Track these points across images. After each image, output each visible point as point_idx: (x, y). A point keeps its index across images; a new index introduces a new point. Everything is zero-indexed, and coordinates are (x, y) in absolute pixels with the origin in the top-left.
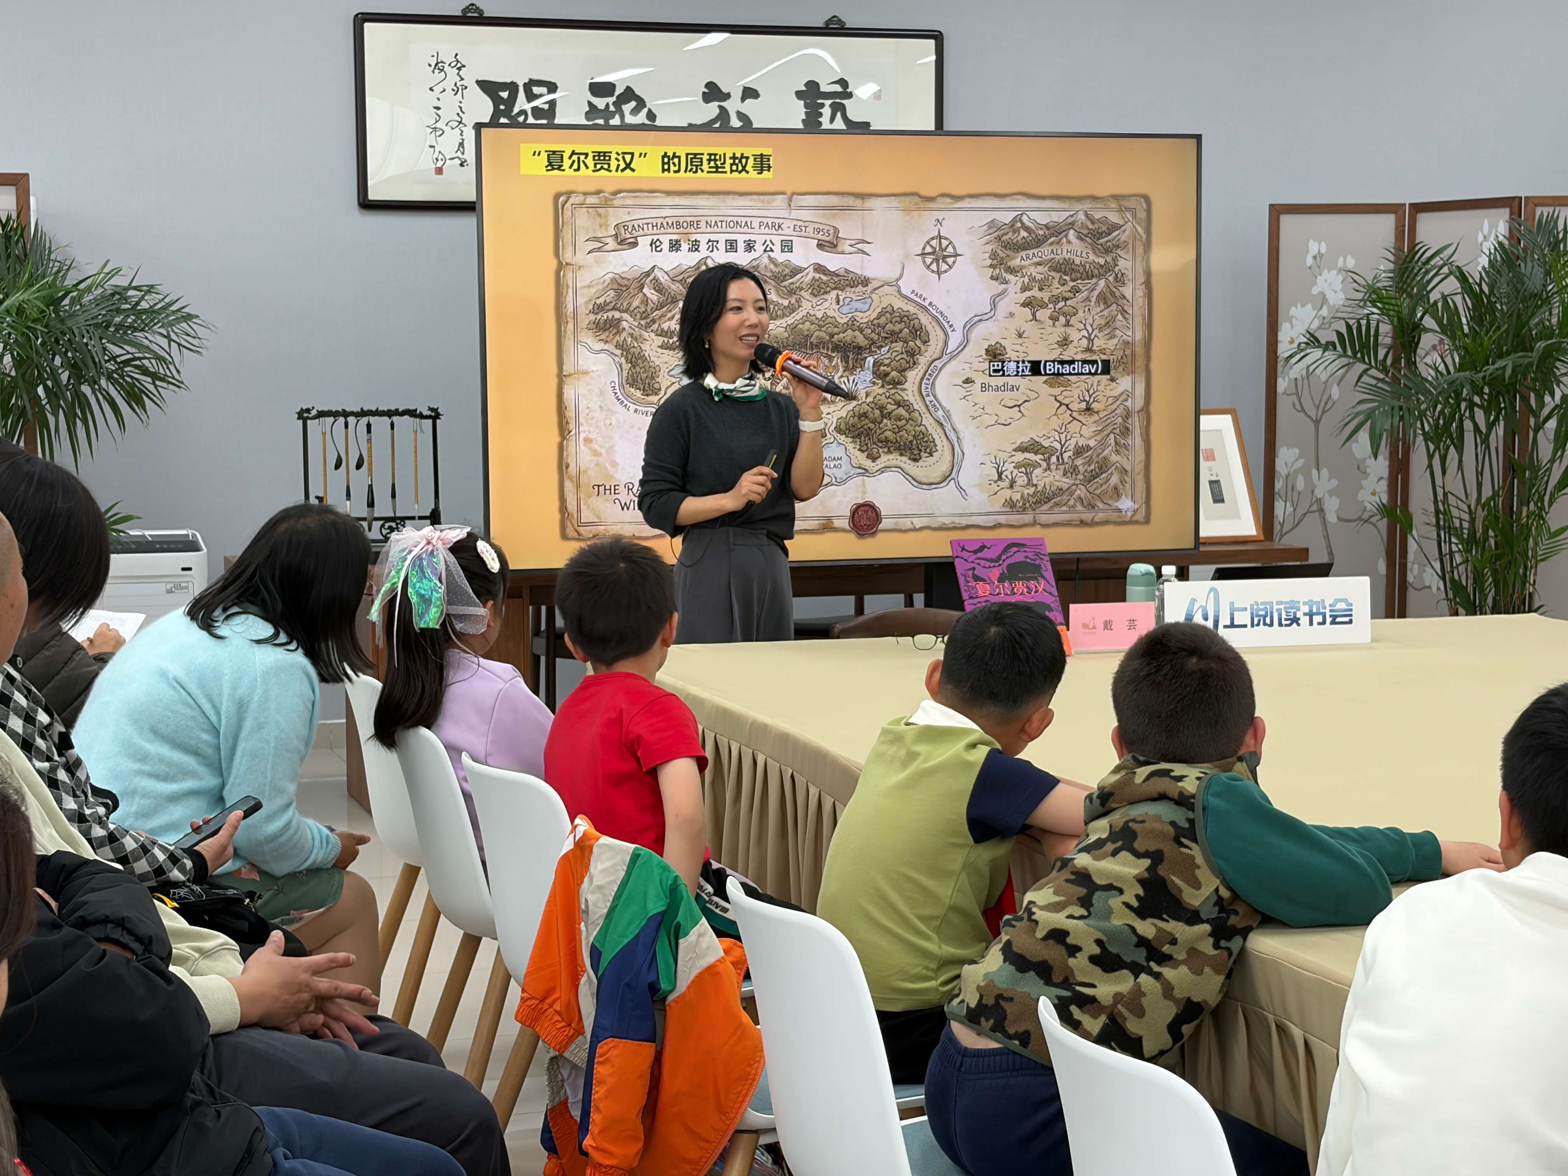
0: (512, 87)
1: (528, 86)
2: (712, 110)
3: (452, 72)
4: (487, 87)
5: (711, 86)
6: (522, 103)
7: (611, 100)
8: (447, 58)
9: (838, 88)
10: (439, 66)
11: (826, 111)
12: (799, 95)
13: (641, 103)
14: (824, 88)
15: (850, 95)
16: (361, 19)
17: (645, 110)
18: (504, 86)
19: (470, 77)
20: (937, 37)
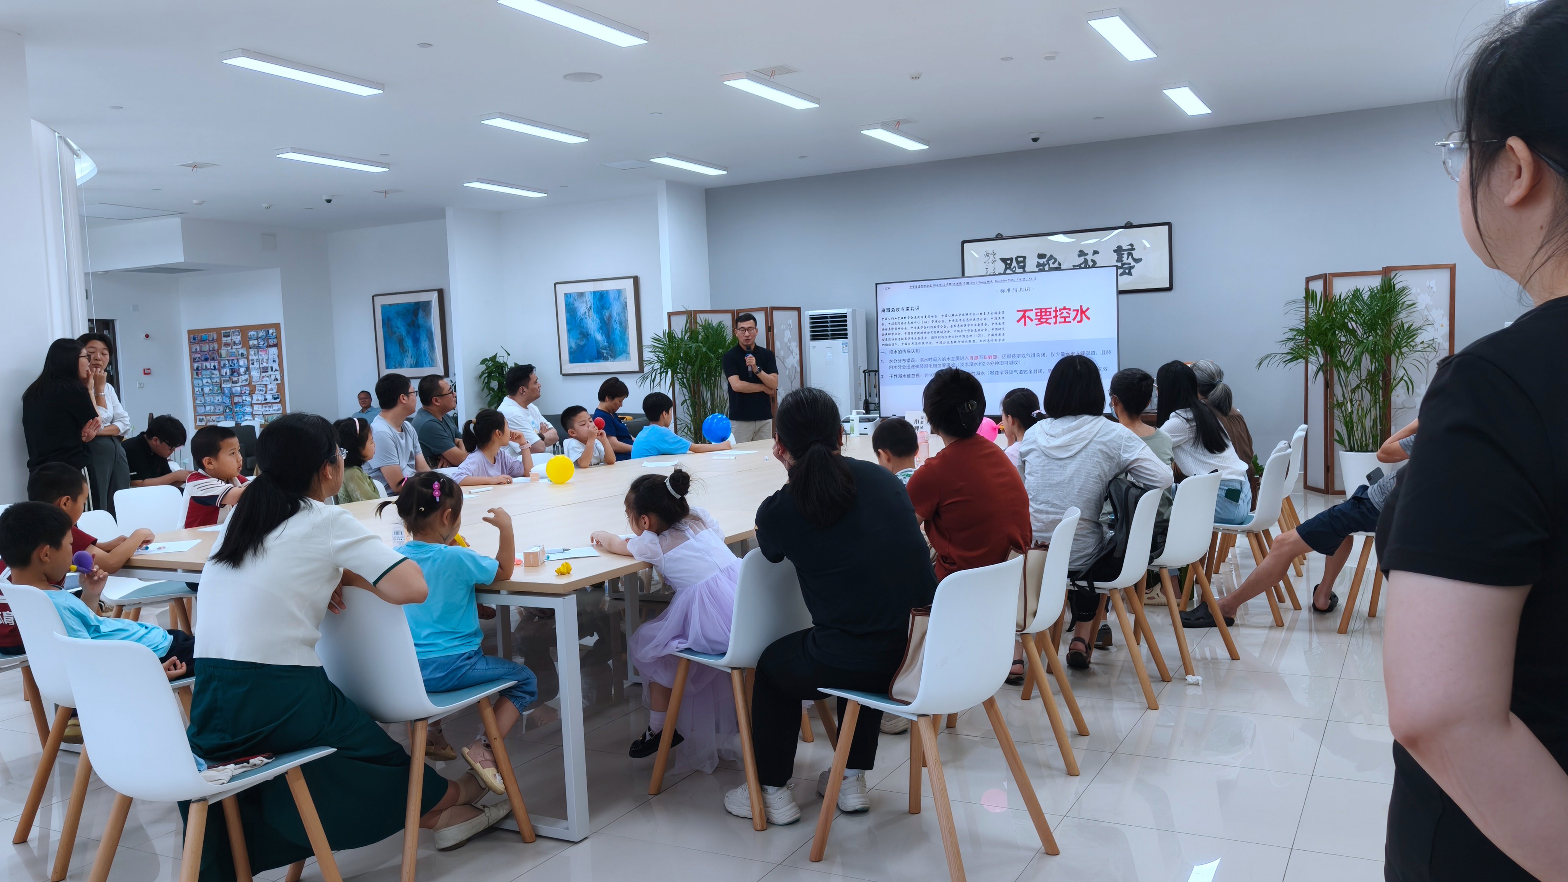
0: (1011, 259)
1: (1016, 258)
2: (1082, 259)
3: (991, 257)
4: (1004, 260)
5: (1081, 251)
6: (1014, 264)
7: (1045, 260)
8: (990, 252)
9: (1130, 247)
10: (987, 255)
11: (1125, 256)
12: (1115, 251)
13: (1056, 260)
14: (1124, 248)
15: (1134, 249)
16: (964, 242)
17: (1057, 263)
18: (1008, 259)
19: (998, 257)
20: (1169, 224)
